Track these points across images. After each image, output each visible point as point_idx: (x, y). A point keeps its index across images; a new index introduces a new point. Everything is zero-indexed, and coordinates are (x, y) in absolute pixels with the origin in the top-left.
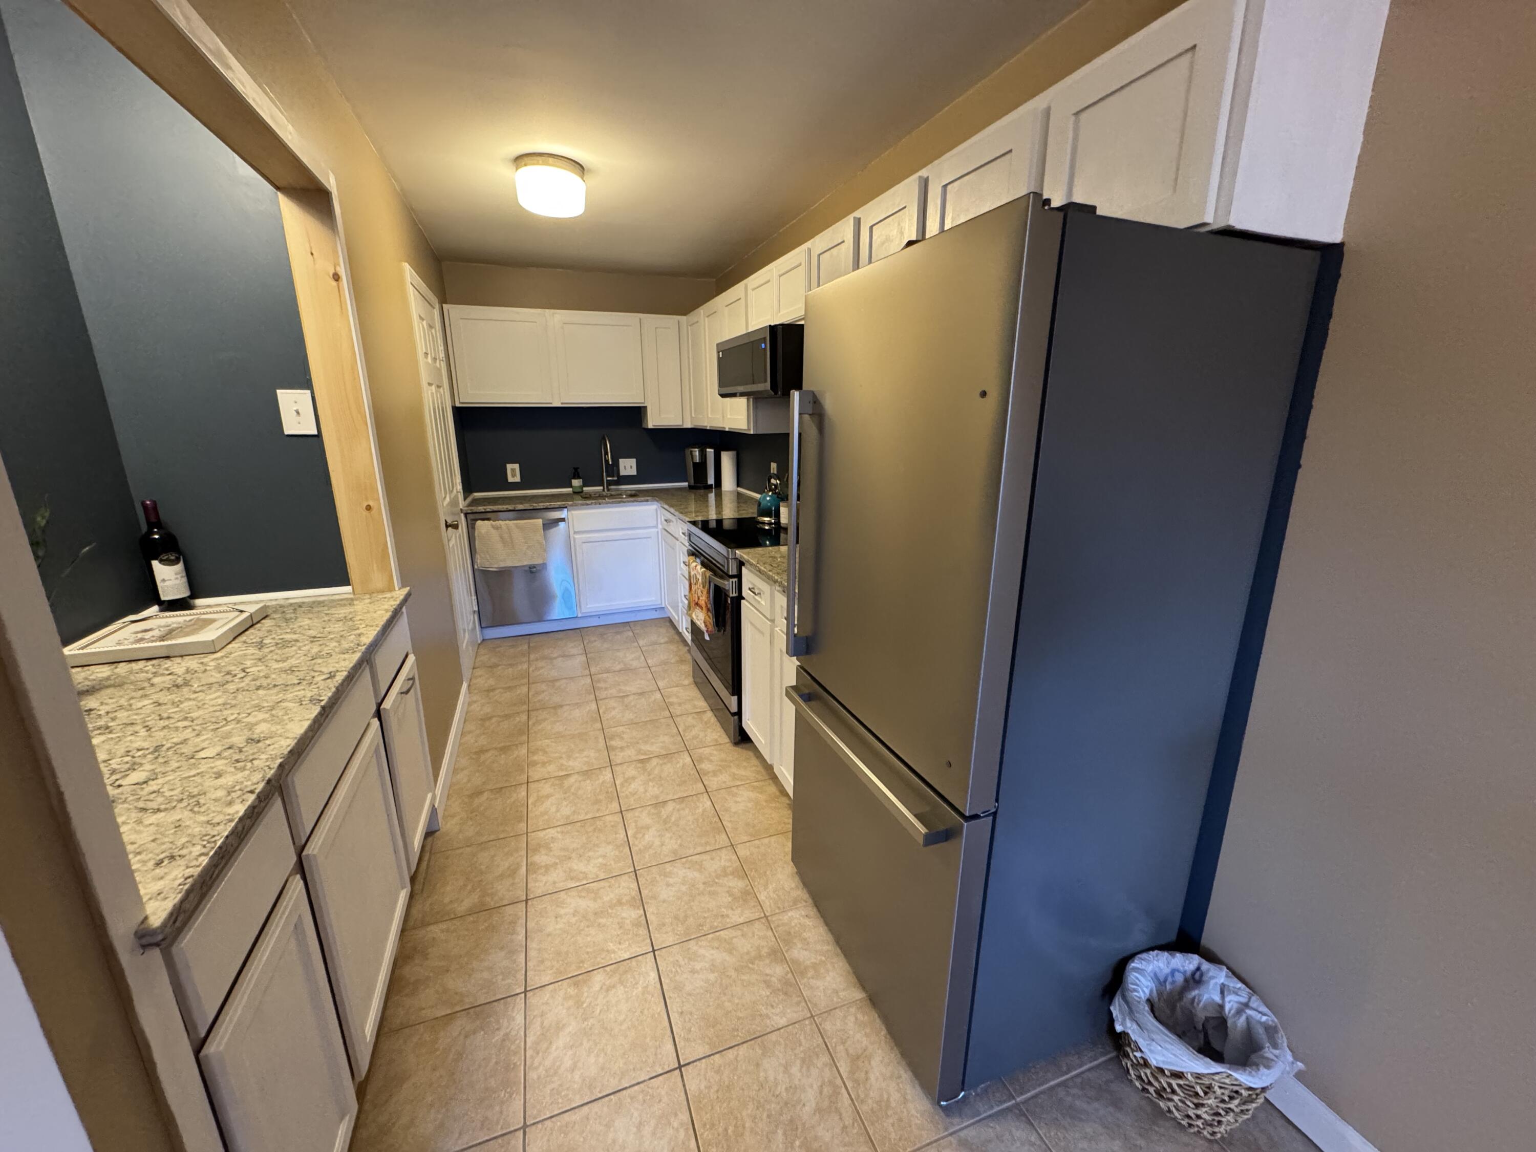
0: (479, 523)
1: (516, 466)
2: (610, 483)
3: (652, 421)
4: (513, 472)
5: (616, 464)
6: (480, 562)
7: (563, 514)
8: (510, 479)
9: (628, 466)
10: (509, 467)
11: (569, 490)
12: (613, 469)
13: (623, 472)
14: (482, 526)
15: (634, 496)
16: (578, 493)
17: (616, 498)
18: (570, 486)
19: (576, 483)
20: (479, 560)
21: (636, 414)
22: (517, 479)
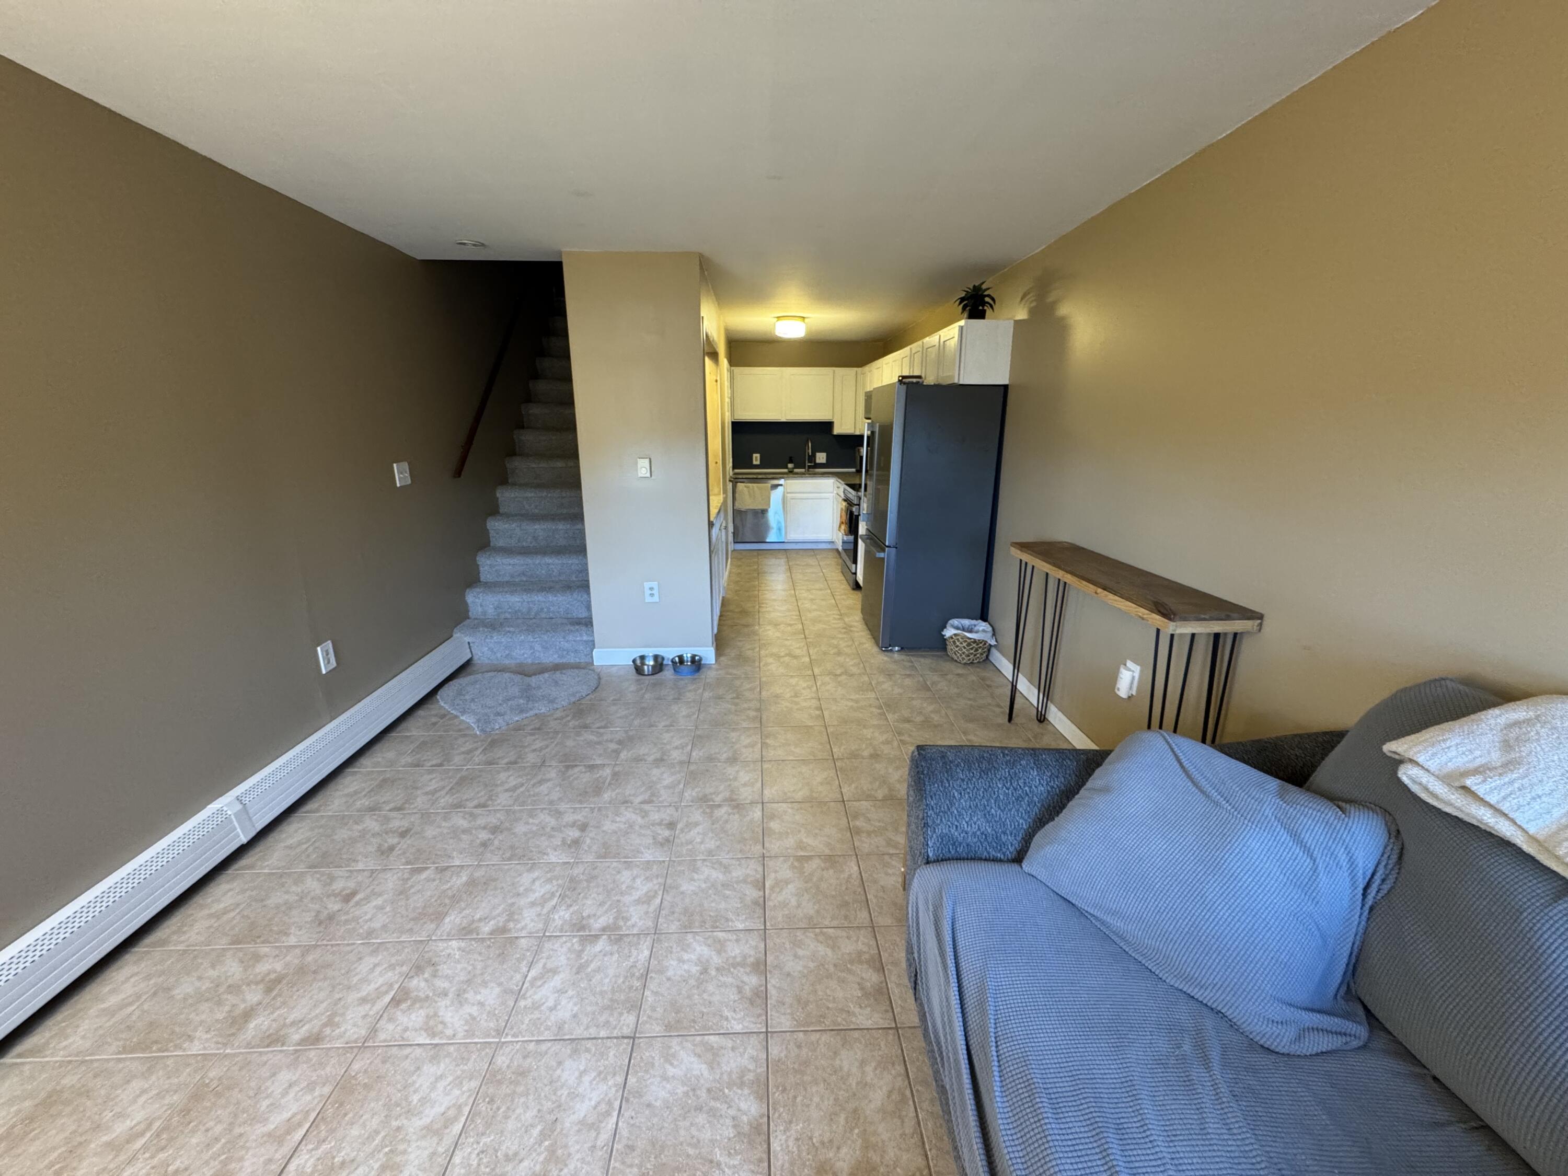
0: (739, 484)
1: (758, 455)
2: (810, 467)
3: (837, 431)
4: (756, 458)
5: (814, 456)
6: (737, 506)
7: (782, 482)
8: (755, 463)
9: (821, 457)
10: (755, 455)
11: (786, 470)
12: (812, 458)
13: (818, 461)
14: (740, 486)
15: (823, 475)
16: (791, 472)
17: (815, 475)
18: (787, 468)
19: (790, 466)
20: (737, 504)
21: (829, 425)
22: (758, 463)
